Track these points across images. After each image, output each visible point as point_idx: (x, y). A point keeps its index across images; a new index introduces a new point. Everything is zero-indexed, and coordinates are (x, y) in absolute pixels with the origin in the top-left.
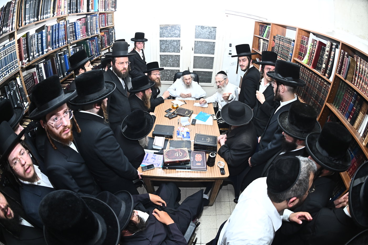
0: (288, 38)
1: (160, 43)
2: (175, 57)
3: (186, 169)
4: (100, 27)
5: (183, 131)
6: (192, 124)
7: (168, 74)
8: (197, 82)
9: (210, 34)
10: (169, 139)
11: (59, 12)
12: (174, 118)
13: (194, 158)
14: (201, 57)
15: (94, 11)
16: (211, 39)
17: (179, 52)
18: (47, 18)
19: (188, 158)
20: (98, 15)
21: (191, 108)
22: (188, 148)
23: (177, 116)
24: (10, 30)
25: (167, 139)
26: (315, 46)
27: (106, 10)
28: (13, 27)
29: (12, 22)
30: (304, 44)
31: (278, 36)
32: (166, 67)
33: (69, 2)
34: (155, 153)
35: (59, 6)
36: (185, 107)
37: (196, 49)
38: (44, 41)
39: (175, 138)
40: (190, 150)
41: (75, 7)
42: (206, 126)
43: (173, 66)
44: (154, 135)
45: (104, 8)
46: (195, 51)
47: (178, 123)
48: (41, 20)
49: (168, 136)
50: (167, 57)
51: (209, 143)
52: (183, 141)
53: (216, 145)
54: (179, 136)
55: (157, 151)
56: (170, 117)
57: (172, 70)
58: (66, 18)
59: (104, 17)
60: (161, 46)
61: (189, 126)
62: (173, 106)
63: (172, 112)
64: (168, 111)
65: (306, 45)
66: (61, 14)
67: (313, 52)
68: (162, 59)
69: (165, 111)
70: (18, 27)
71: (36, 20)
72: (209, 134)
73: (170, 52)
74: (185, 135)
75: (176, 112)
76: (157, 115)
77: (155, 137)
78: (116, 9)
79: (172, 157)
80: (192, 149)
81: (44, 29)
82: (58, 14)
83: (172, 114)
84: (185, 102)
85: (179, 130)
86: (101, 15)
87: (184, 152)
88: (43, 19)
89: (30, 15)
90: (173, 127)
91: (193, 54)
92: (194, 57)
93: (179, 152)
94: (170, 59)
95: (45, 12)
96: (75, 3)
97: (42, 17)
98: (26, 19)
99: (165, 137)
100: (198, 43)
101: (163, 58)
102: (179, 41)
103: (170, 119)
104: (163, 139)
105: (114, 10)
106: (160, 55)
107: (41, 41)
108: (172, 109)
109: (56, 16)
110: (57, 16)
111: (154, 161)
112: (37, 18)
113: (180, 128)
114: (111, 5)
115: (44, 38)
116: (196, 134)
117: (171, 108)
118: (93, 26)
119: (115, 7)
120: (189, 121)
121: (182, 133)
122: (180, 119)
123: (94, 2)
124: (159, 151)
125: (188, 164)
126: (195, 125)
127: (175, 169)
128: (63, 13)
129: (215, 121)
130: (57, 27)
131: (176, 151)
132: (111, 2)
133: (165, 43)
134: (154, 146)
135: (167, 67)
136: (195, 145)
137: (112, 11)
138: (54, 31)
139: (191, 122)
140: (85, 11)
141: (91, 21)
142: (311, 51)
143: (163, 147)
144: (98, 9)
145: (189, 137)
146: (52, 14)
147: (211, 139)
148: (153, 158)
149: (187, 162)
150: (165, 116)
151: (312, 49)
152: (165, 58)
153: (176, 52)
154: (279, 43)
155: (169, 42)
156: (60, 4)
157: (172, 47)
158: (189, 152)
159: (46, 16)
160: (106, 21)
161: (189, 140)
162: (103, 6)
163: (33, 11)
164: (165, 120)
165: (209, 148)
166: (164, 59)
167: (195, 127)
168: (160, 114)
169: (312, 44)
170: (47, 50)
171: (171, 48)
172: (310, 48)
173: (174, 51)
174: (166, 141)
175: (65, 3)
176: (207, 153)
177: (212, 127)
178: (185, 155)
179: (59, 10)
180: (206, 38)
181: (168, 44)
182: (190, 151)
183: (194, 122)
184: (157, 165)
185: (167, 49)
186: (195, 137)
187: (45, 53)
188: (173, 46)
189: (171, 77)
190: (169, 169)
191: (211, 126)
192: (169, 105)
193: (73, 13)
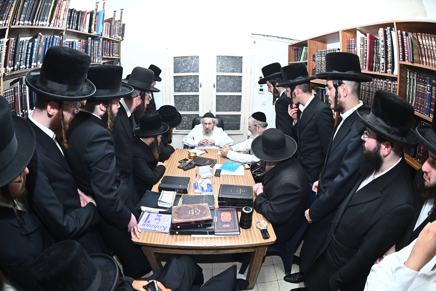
0: (331, 49)
1: (174, 80)
2: (193, 98)
3: (207, 234)
4: (102, 55)
5: (202, 183)
6: (215, 176)
7: (184, 121)
8: (221, 128)
9: (235, 66)
10: (183, 195)
11: (56, 23)
12: (190, 170)
13: (219, 218)
14: (226, 96)
15: (97, 33)
16: (237, 72)
17: (198, 91)
18: (43, 26)
19: (209, 217)
20: (101, 40)
21: (215, 157)
22: (209, 205)
23: (195, 167)
24: (3, 25)
25: (180, 194)
26: (365, 44)
27: (112, 37)
28: (7, 22)
29: (7, 17)
30: (352, 49)
31: (319, 52)
32: (181, 111)
33: (69, 15)
34: (160, 212)
35: (57, 16)
36: (206, 156)
37: (218, 87)
38: (34, 52)
39: (192, 192)
40: (213, 207)
41: (75, 22)
42: (236, 177)
43: (191, 110)
44: (161, 189)
45: (109, 33)
46: (217, 88)
47: (197, 175)
48: (35, 25)
49: (180, 190)
50: (183, 98)
51: (240, 195)
52: (202, 196)
53: (252, 197)
54: (197, 191)
55: (164, 210)
56: (185, 169)
57: (189, 116)
58: (63, 33)
59: (109, 45)
60: (175, 84)
61: (211, 178)
62: (189, 155)
63: (188, 162)
64: (183, 161)
65: (354, 49)
66: (59, 26)
67: (365, 51)
68: (177, 101)
69: (179, 162)
70: (11, 25)
71: (31, 24)
72: (239, 183)
73: (186, 91)
74: (206, 188)
75: (194, 162)
76: (167, 166)
77: (163, 191)
78: (123, 38)
79: (185, 216)
80: (216, 205)
81: (37, 38)
82: (55, 25)
83: (187, 165)
84: (205, 151)
85: (196, 182)
86: (104, 41)
87: (203, 208)
88: (38, 25)
89: (26, 15)
90: (189, 178)
91: (215, 94)
92: (217, 96)
93: (195, 209)
94: (187, 101)
95: (41, 17)
96: (76, 18)
97: (37, 22)
98: (22, 19)
99: (176, 192)
100: (221, 78)
101: (178, 99)
102: (198, 76)
103: (185, 170)
104: (173, 194)
105: (121, 39)
106: (175, 96)
107: (31, 51)
108: (188, 159)
109: (52, 26)
110: (54, 26)
111: (158, 223)
112: (32, 22)
113: (198, 180)
114: (117, 31)
115: (35, 49)
116: (221, 185)
117: (187, 157)
118: (95, 52)
119: (122, 35)
120: (211, 171)
121: (201, 185)
122: (198, 169)
123: (97, 23)
124: (167, 210)
125: (210, 225)
126: (219, 176)
127: (190, 234)
128: (61, 25)
129: (248, 170)
130: (51, 41)
131: (190, 208)
132: (118, 28)
133: (180, 80)
134: (160, 203)
135: (184, 112)
136: (219, 199)
137: (118, 40)
138: (47, 44)
139: (214, 173)
140: (86, 31)
141: (92, 45)
142: (362, 53)
143: (173, 203)
144: (102, 31)
145: (212, 191)
146: (48, 23)
147: (244, 190)
148: (157, 218)
149: (208, 223)
150: (179, 167)
151: (363, 50)
152: (181, 99)
153: (194, 92)
154: (320, 60)
155: (185, 79)
156: (59, 14)
157: (189, 85)
158: (210, 210)
159: (42, 23)
160: (111, 51)
161: (212, 195)
162: (109, 30)
163: (29, 13)
164: (178, 172)
165: (241, 203)
166: (179, 101)
167: (220, 180)
168: (171, 165)
169: (362, 43)
170: (35, 64)
171: (187, 86)
172: (361, 50)
173: (191, 91)
174: (178, 197)
175: (65, 15)
176: (239, 211)
177: (244, 177)
178: (205, 212)
179: (57, 21)
180: (231, 72)
181: (184, 82)
182: (213, 209)
183: (218, 173)
184: (162, 228)
185: (182, 87)
186: (220, 189)
187: (32, 67)
188: (190, 83)
189: (188, 124)
190: (180, 235)
191: (242, 176)
192: (185, 154)
193: (72, 29)
